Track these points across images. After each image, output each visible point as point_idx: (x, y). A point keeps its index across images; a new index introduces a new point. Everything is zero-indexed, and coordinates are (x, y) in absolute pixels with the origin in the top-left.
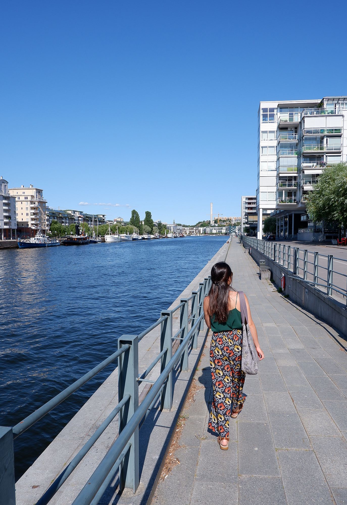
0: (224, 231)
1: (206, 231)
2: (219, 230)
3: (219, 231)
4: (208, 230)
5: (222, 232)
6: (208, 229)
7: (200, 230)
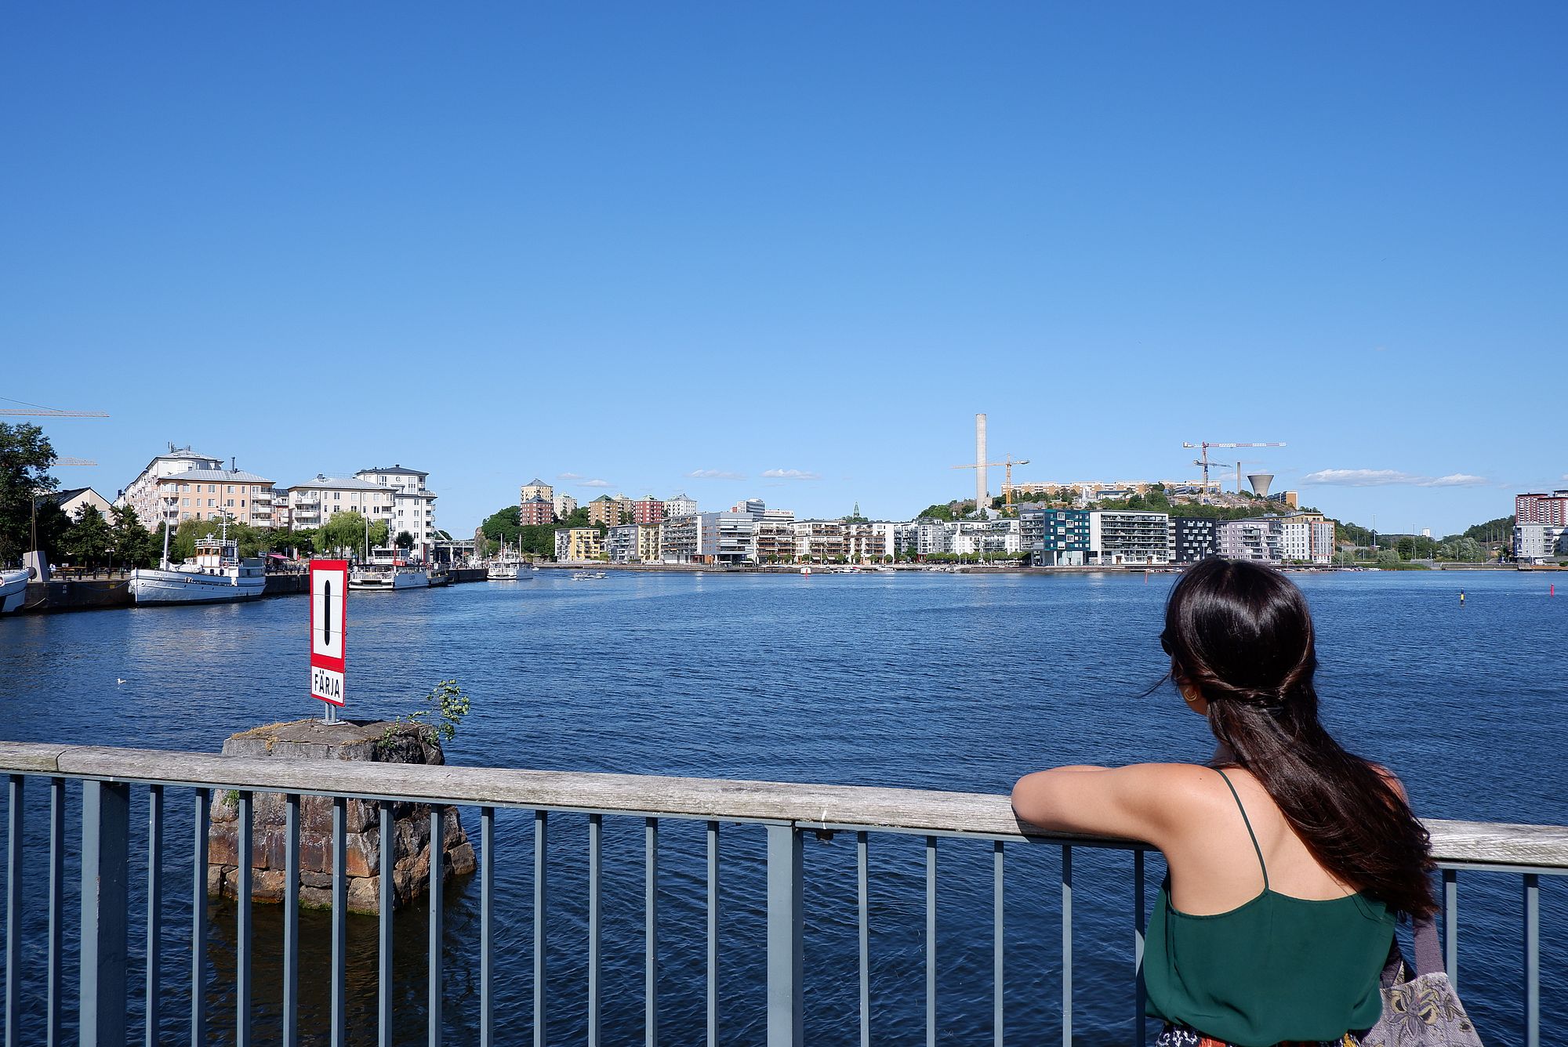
0: (1012, 543)
1: (920, 542)
2: (989, 539)
3: (987, 544)
4: (929, 539)
5: (1007, 546)
6: (930, 529)
7: (881, 537)
